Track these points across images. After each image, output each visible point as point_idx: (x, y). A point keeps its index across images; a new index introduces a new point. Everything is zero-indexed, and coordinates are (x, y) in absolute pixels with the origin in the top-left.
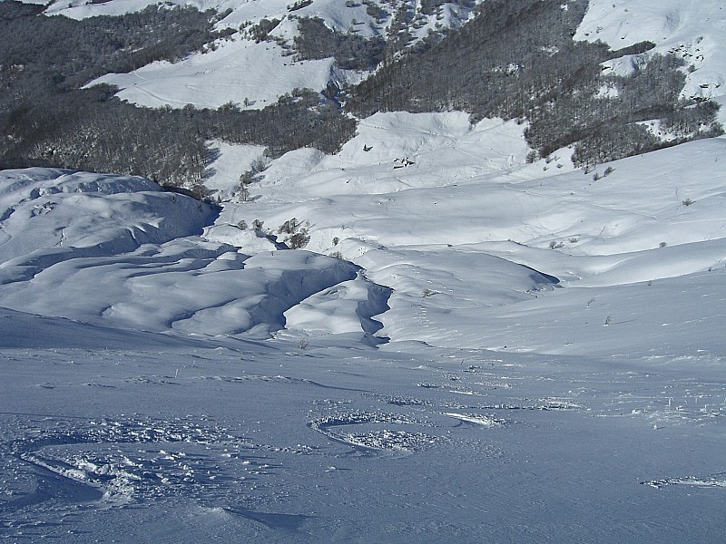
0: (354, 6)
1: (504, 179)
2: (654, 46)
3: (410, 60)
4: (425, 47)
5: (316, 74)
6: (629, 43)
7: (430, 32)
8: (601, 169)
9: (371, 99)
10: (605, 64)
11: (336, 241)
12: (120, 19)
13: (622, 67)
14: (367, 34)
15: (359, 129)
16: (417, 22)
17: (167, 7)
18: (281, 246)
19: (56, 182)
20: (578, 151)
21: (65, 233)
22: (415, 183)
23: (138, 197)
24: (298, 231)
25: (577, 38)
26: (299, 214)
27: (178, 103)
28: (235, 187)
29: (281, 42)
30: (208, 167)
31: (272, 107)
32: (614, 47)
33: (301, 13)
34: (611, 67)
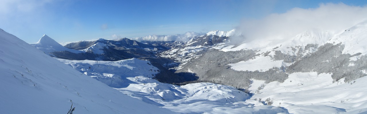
0: (288, 48)
1: (327, 87)
2: (361, 54)
3: (302, 60)
4: (306, 57)
5: (279, 64)
6: (355, 53)
7: (307, 54)
8: (352, 82)
9: (292, 69)
10: (350, 58)
11: (280, 104)
12: (235, 52)
13: (354, 59)
14: (292, 54)
15: (289, 76)
16: (304, 52)
17: (246, 50)
18: (265, 104)
19: (211, 86)
20: (345, 79)
21: (210, 97)
22: (303, 89)
23: (230, 91)
24: (270, 101)
25: (343, 53)
26: (271, 97)
27: (244, 70)
28: (256, 90)
29: (271, 56)
30: (250, 85)
31: (267, 71)
32: (352, 55)
33: (276, 50)
34: (352, 59)
